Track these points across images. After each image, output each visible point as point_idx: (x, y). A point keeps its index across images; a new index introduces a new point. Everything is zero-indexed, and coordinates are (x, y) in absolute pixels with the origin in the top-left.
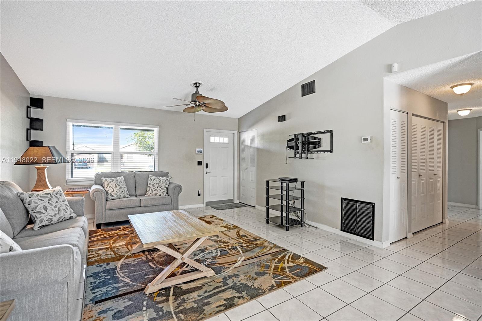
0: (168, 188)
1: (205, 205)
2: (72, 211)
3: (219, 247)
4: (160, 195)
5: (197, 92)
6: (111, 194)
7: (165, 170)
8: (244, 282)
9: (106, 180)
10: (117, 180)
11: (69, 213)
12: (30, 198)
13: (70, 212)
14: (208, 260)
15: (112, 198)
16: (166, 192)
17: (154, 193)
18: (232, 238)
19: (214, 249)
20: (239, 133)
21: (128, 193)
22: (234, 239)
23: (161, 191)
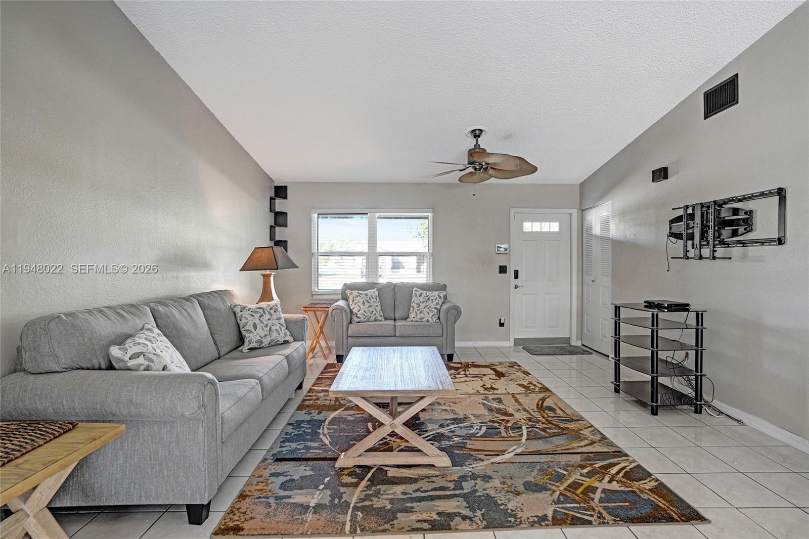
0: (439, 310)
1: (512, 344)
2: (288, 333)
3: (490, 421)
4: (428, 321)
5: (477, 145)
6: (357, 314)
7: (441, 281)
8: (492, 493)
9: (351, 294)
10: (366, 295)
11: (283, 334)
12: (241, 311)
13: (285, 334)
14: (455, 439)
15: (359, 320)
16: (436, 316)
17: (418, 317)
18: (525, 410)
19: (479, 421)
20: (582, 211)
21: (381, 314)
22: (527, 411)
23: (429, 314)
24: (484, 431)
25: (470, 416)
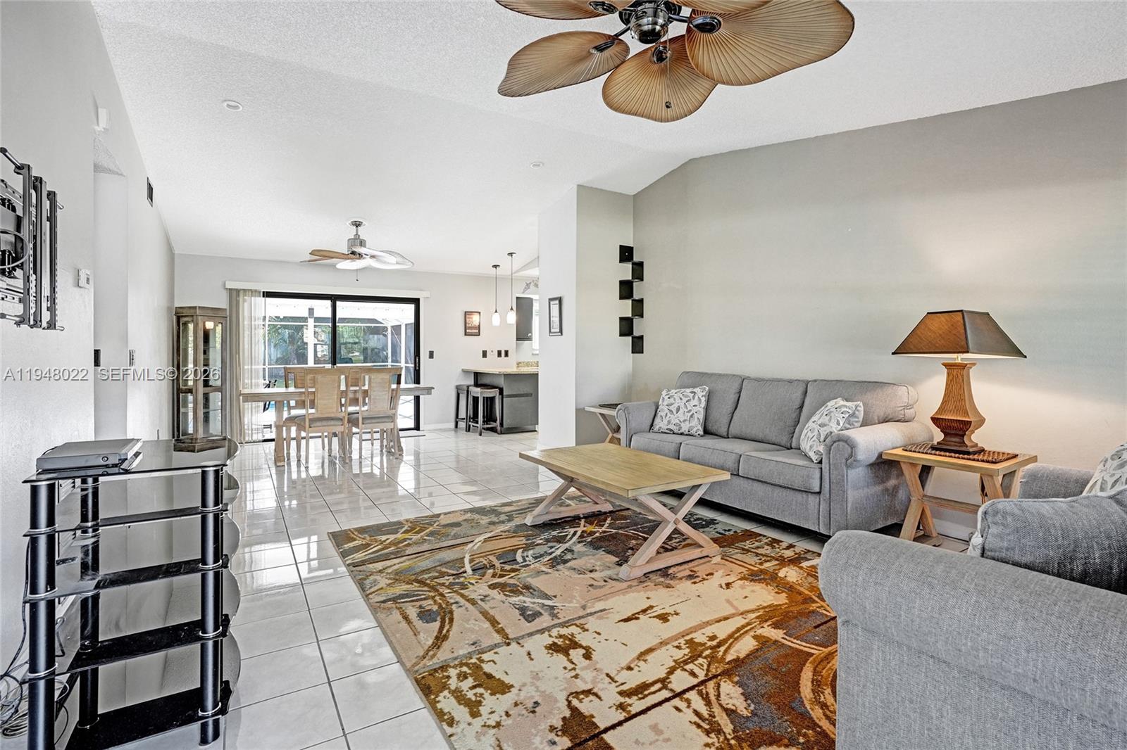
3: (517, 570)
14: (541, 541)
18: (473, 602)
19: (532, 566)
22: (468, 600)
24: (517, 554)
25: (549, 571)
